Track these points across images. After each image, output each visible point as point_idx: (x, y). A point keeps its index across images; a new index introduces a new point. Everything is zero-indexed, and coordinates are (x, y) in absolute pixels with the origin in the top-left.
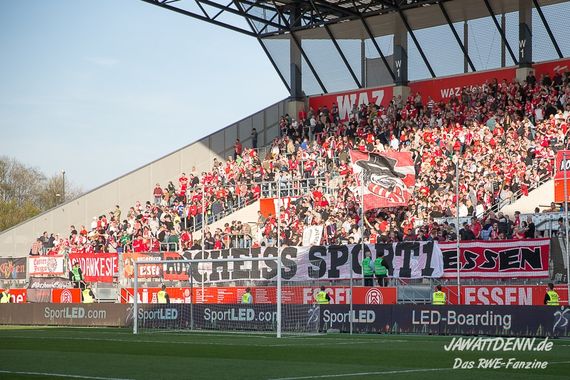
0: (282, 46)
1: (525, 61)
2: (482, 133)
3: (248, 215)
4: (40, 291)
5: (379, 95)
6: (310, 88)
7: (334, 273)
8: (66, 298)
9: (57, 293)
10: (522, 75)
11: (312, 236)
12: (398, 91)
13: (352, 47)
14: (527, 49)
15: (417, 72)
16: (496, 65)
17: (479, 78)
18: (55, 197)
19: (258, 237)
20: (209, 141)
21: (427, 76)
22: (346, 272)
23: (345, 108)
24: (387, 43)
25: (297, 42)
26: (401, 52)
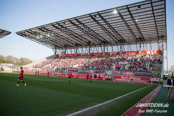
0: (54, 50)
1: (76, 53)
2: (72, 59)
3: (50, 65)
4: (29, 71)
5: (63, 55)
6: (57, 54)
7: (57, 71)
8: (32, 72)
9: (31, 71)
10: (76, 54)
11: (56, 67)
12: (65, 55)
13: (61, 50)
14: (77, 52)
15: (67, 53)
16: (74, 53)
17: (72, 54)
18: (31, 62)
19: (51, 67)
20: (46, 58)
21: (67, 54)
22: (59, 71)
23: (60, 56)
24: (64, 50)
25: (56, 50)
26: (65, 51)
